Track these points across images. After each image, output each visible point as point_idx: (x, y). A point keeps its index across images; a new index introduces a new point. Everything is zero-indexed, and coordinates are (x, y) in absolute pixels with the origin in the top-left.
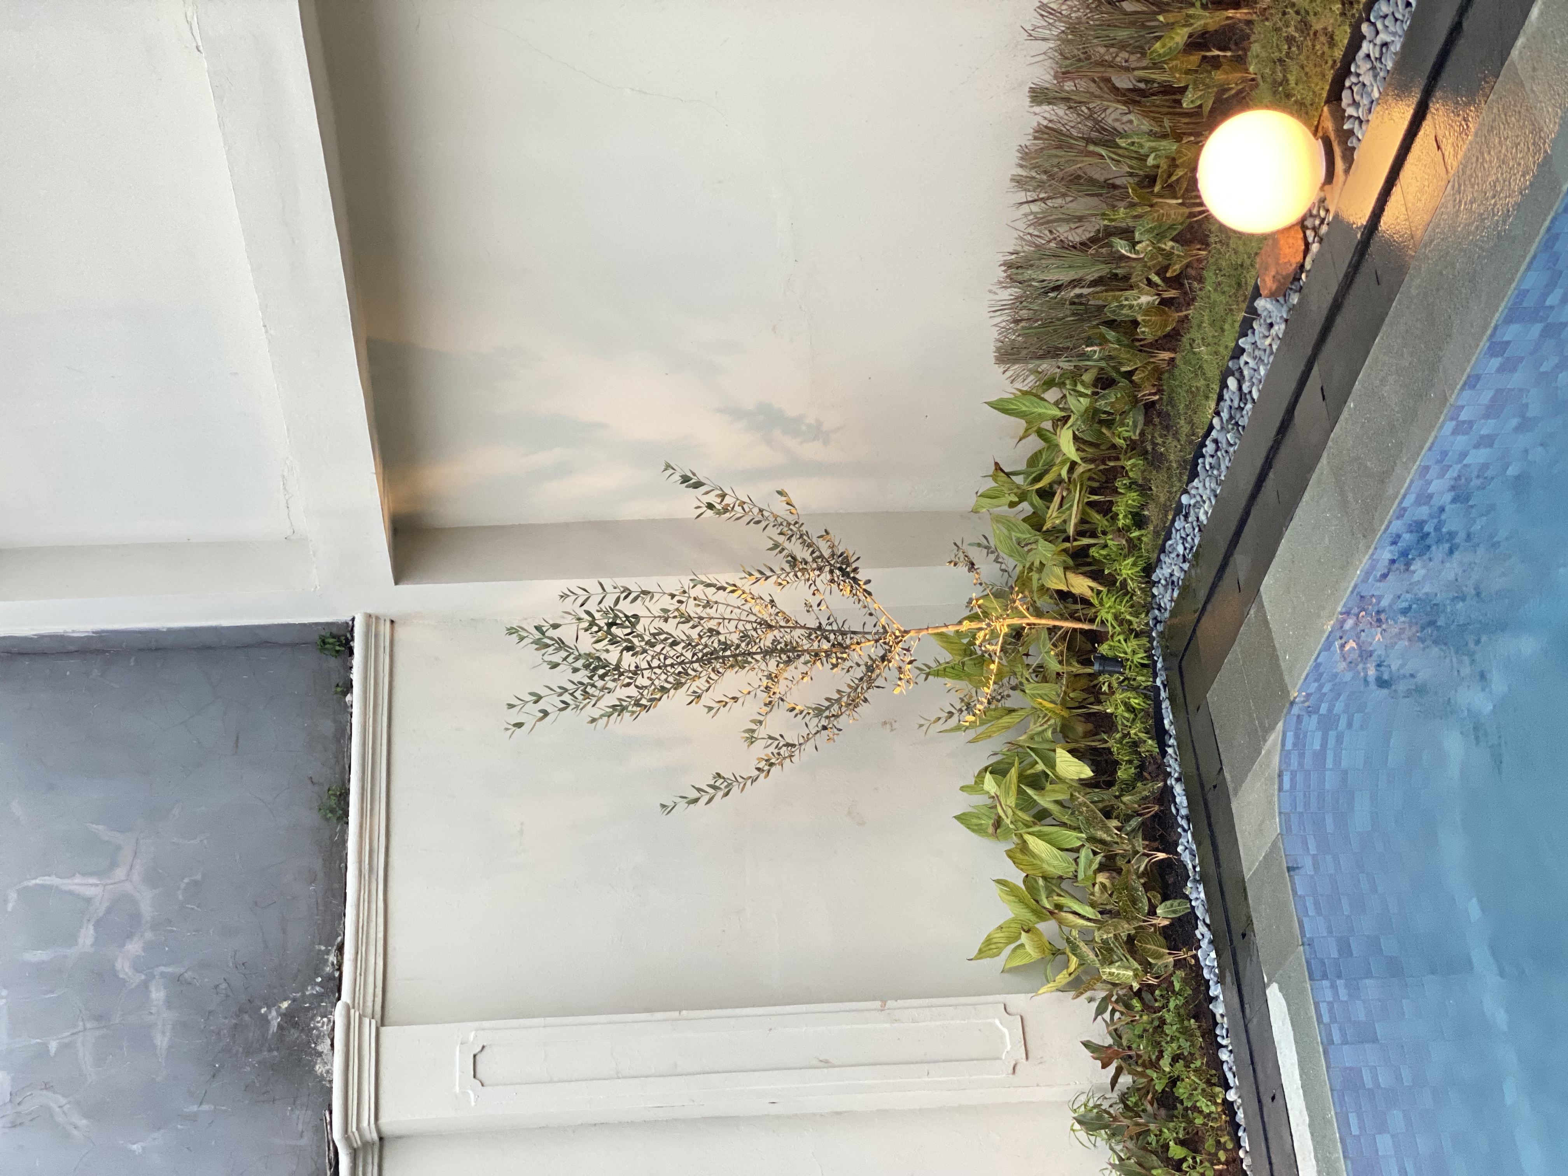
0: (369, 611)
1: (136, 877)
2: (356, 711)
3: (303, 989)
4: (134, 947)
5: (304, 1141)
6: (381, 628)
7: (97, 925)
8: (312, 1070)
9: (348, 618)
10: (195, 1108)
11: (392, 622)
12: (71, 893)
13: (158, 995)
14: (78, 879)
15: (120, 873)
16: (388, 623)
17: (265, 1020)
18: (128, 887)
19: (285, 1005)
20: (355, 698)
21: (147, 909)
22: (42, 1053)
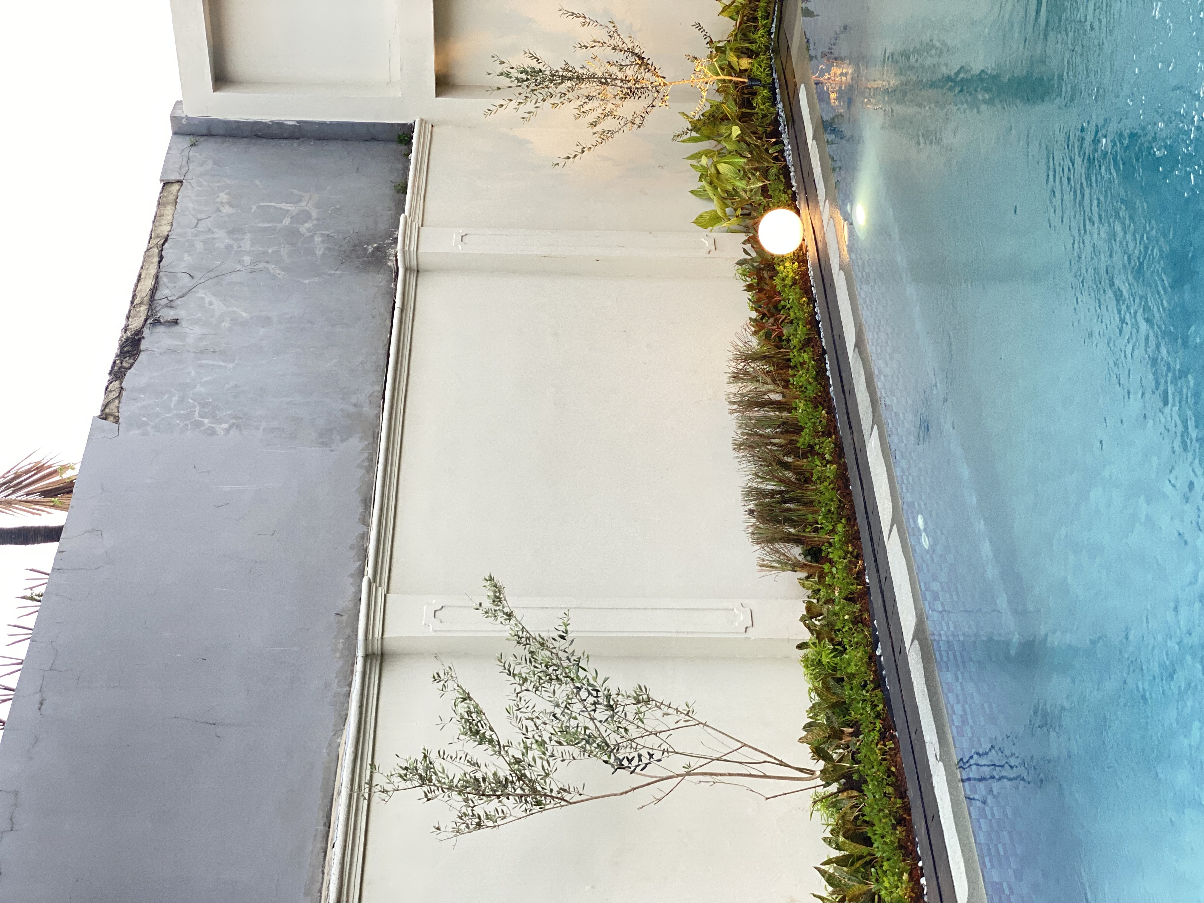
0: (423, 117)
1: (310, 205)
2: (413, 162)
3: (384, 240)
4: (308, 225)
5: (382, 284)
6: (427, 126)
7: (292, 218)
8: (386, 264)
9: (412, 122)
10: (333, 272)
11: (432, 126)
12: (280, 208)
13: (318, 239)
14: (284, 204)
15: (303, 204)
16: (430, 126)
17: (366, 249)
18: (306, 208)
19: (375, 245)
20: (413, 156)
21: (314, 214)
22: (265, 253)
